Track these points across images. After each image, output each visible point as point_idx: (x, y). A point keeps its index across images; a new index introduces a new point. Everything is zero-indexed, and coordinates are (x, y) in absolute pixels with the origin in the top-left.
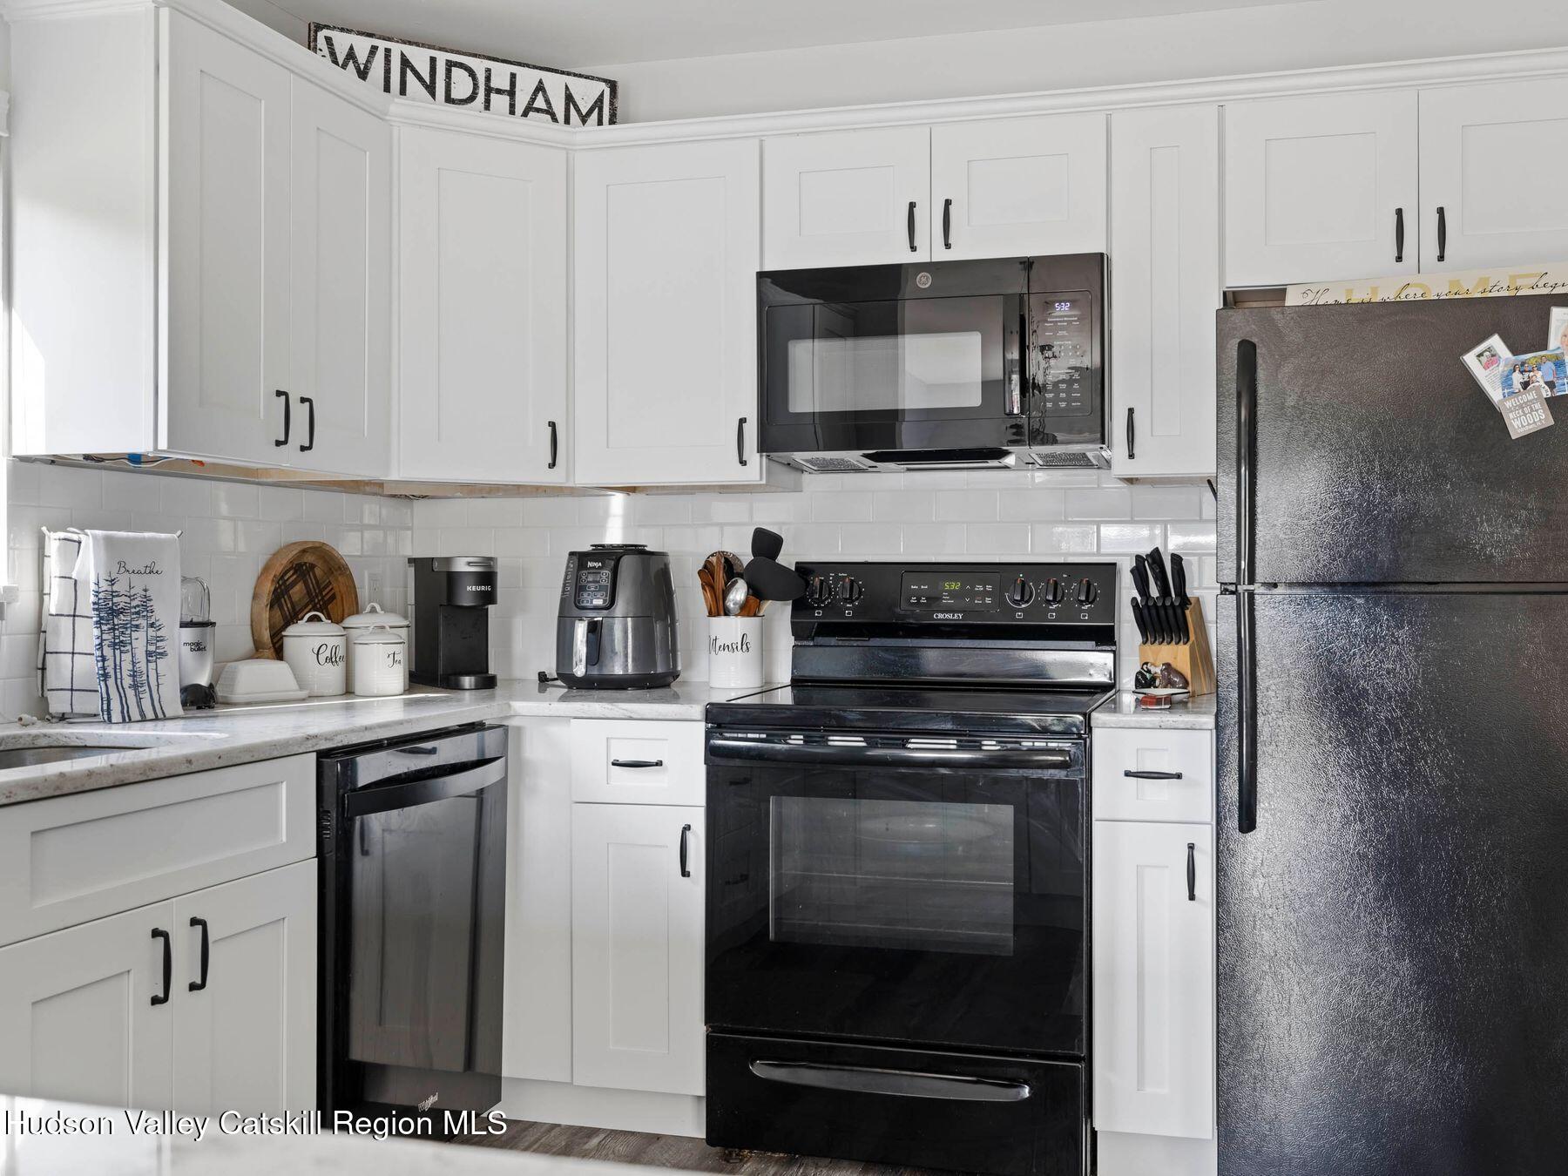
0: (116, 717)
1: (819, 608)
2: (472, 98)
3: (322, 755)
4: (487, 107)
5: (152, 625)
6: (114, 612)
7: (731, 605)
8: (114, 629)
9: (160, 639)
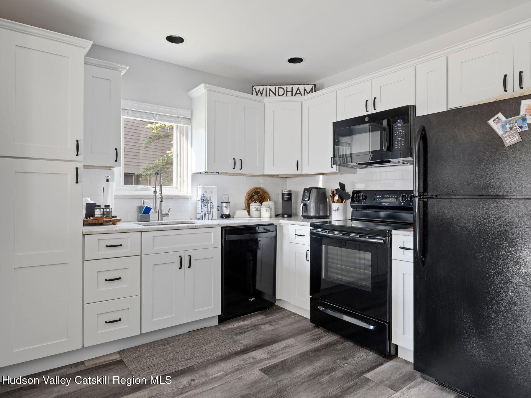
0: (204, 219)
1: (356, 201)
2: (284, 94)
3: (222, 228)
4: (287, 95)
5: (211, 203)
6: (204, 200)
7: (335, 201)
8: (204, 203)
9: (213, 205)
